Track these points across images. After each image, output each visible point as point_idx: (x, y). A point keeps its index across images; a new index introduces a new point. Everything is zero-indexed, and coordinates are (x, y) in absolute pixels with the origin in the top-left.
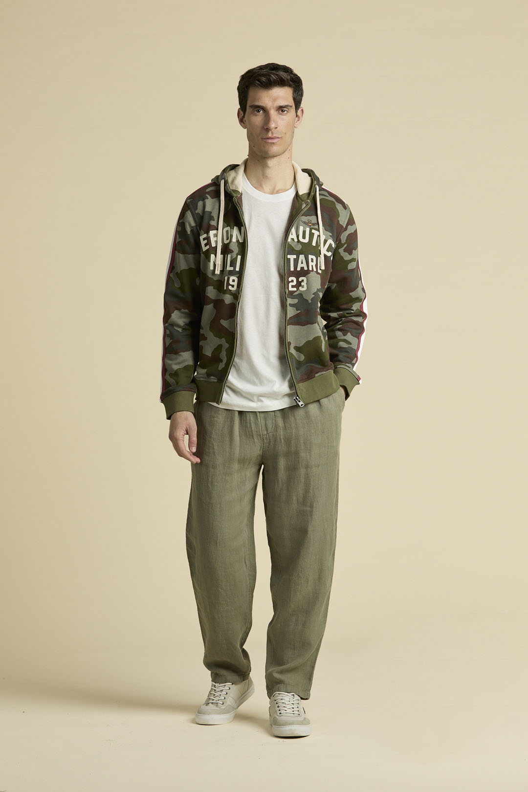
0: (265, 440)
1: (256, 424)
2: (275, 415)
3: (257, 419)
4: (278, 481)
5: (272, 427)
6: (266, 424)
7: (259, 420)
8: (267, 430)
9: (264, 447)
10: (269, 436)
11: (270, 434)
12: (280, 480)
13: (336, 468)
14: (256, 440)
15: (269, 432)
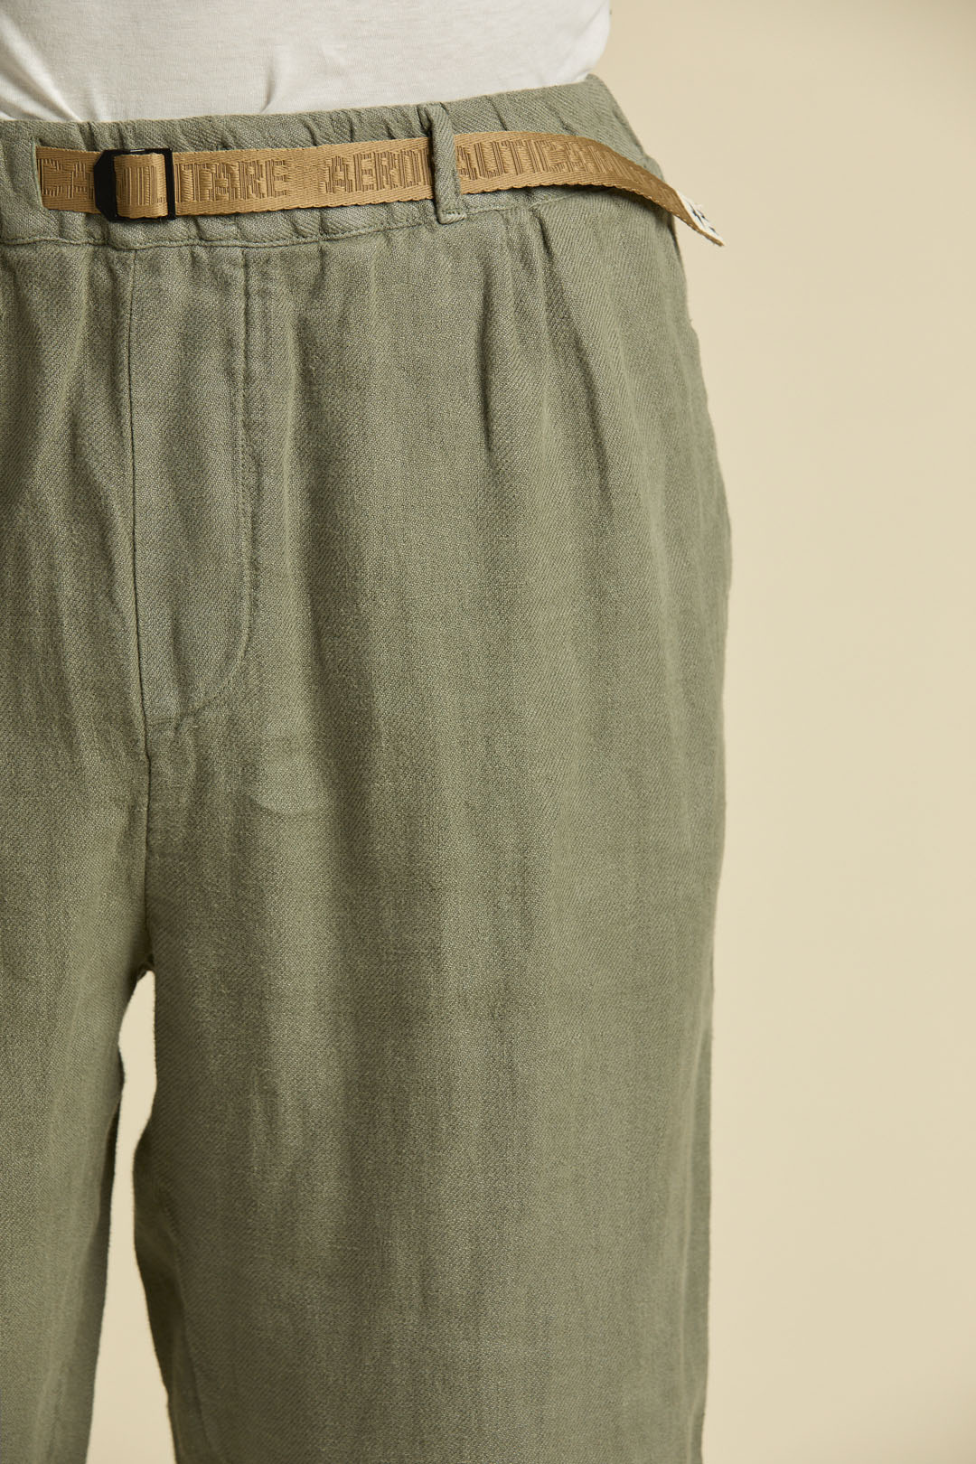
0: (165, 766)
1: (101, 635)
2: (255, 565)
3: (110, 595)
4: (271, 1094)
5: (229, 657)
6: (176, 633)
7: (127, 604)
8: (184, 682)
9: (158, 823)
10: (196, 733)
11: (209, 715)
12: (287, 1099)
13: (694, 1025)
14: (92, 759)
15: (198, 699)
